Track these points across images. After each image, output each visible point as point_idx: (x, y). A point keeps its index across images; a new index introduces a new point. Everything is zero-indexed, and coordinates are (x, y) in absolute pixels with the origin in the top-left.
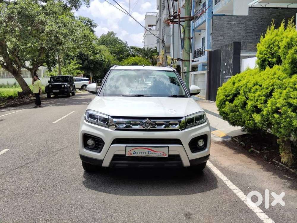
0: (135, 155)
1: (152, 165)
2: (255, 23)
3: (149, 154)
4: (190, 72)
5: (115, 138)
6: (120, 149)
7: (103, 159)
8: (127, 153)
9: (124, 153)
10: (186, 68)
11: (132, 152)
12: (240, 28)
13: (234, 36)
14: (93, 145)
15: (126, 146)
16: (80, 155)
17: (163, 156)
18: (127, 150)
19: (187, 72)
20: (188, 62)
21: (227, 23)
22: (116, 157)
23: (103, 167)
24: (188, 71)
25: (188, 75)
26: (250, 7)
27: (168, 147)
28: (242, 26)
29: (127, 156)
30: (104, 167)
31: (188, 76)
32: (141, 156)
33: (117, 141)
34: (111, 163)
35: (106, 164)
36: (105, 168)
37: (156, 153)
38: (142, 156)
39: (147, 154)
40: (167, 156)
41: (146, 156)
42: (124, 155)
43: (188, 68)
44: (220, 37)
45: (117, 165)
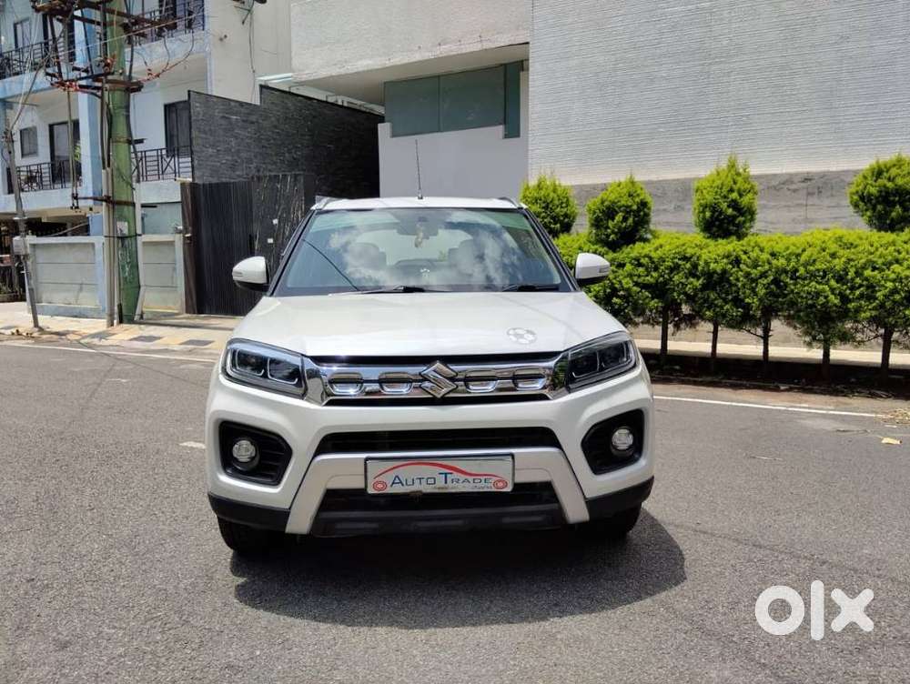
0: (398, 489)
1: (459, 522)
2: (276, 127)
3: (446, 482)
4: (138, 238)
5: (329, 432)
6: (347, 470)
7: (290, 508)
8: (371, 482)
9: (361, 485)
10: (126, 224)
11: (388, 478)
12: (248, 132)
13: (238, 151)
14: (252, 459)
15: (367, 459)
16: (209, 495)
17: (494, 490)
18: (369, 474)
19: (131, 237)
20: (131, 208)
21: (221, 115)
22: (333, 499)
23: (288, 534)
24: (133, 234)
25: (134, 245)
26: (262, 87)
27: (512, 455)
28: (252, 129)
29: (370, 492)
30: (293, 536)
31: (134, 249)
32: (420, 492)
33: (336, 442)
34: (317, 521)
35: (300, 523)
36: (298, 538)
37: (471, 479)
38: (424, 491)
39: (440, 482)
40: (509, 489)
41: (437, 491)
42: (362, 492)
43: (132, 225)
44: (210, 150)
45: (339, 526)
